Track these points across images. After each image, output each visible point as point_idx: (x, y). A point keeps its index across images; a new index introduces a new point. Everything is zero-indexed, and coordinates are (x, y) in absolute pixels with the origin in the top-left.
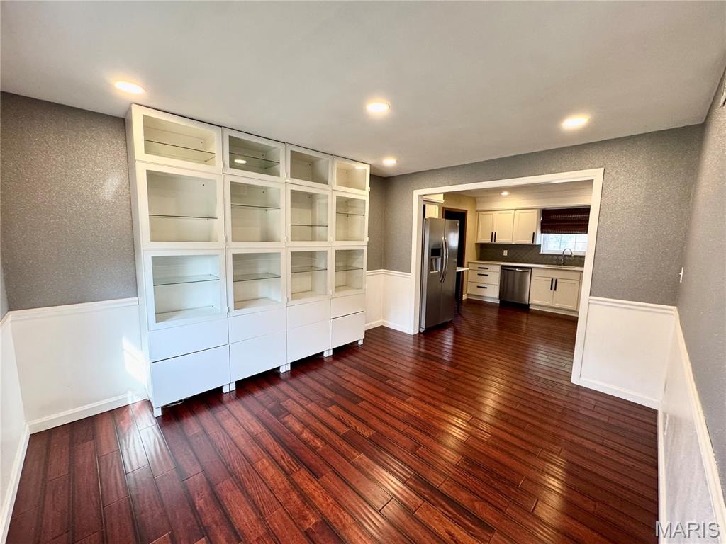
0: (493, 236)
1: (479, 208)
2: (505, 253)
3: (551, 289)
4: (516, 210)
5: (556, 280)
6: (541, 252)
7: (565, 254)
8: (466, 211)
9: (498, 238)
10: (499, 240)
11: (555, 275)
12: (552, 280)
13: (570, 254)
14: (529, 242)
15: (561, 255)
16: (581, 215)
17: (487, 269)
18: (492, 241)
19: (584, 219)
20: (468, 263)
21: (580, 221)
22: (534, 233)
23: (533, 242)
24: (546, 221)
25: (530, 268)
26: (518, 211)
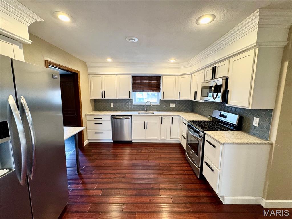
0: (103, 93)
1: (90, 72)
2: (112, 105)
3: (145, 129)
5: (147, 122)
6: (134, 104)
7: (147, 104)
8: (79, 72)
9: (106, 96)
11: (146, 119)
12: (145, 122)
13: (150, 104)
14: (127, 97)
15: (145, 105)
16: (153, 81)
17: (102, 119)
18: (102, 98)
19: (155, 83)
20: (86, 115)
21: (153, 84)
22: (130, 91)
23: (130, 98)
24: (135, 84)
25: (131, 116)
26: (118, 76)
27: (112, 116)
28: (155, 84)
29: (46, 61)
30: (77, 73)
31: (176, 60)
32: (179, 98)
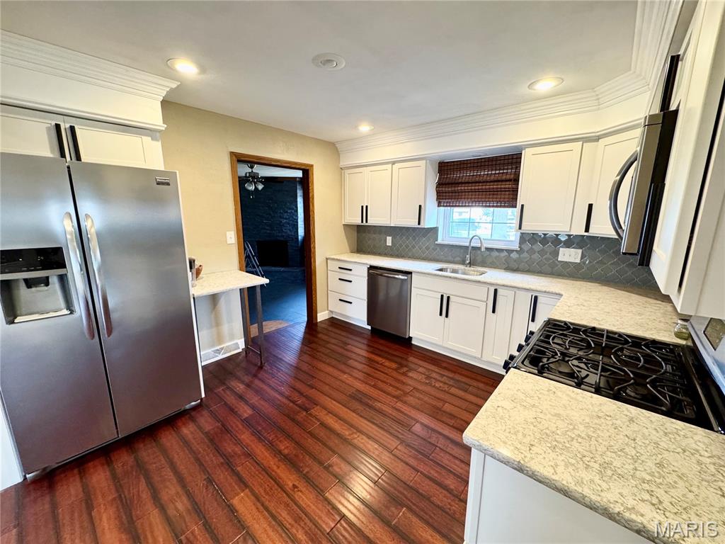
0: (365, 211)
1: (343, 163)
2: (389, 241)
3: (441, 314)
4: (393, 163)
5: (448, 298)
6: (440, 241)
7: (473, 245)
8: (312, 166)
9: (371, 217)
10: (372, 221)
11: (447, 288)
12: (442, 296)
13: (479, 245)
14: (413, 223)
15: (467, 248)
16: (500, 170)
17: (351, 270)
18: (362, 222)
19: (504, 177)
20: (327, 259)
21: (498, 181)
22: (420, 206)
23: (419, 224)
24: (442, 184)
25: (410, 273)
26: (397, 166)
27: (371, 268)
28: (506, 181)
29: (232, 154)
30: (307, 168)
31: (563, 80)
32: (587, 230)
